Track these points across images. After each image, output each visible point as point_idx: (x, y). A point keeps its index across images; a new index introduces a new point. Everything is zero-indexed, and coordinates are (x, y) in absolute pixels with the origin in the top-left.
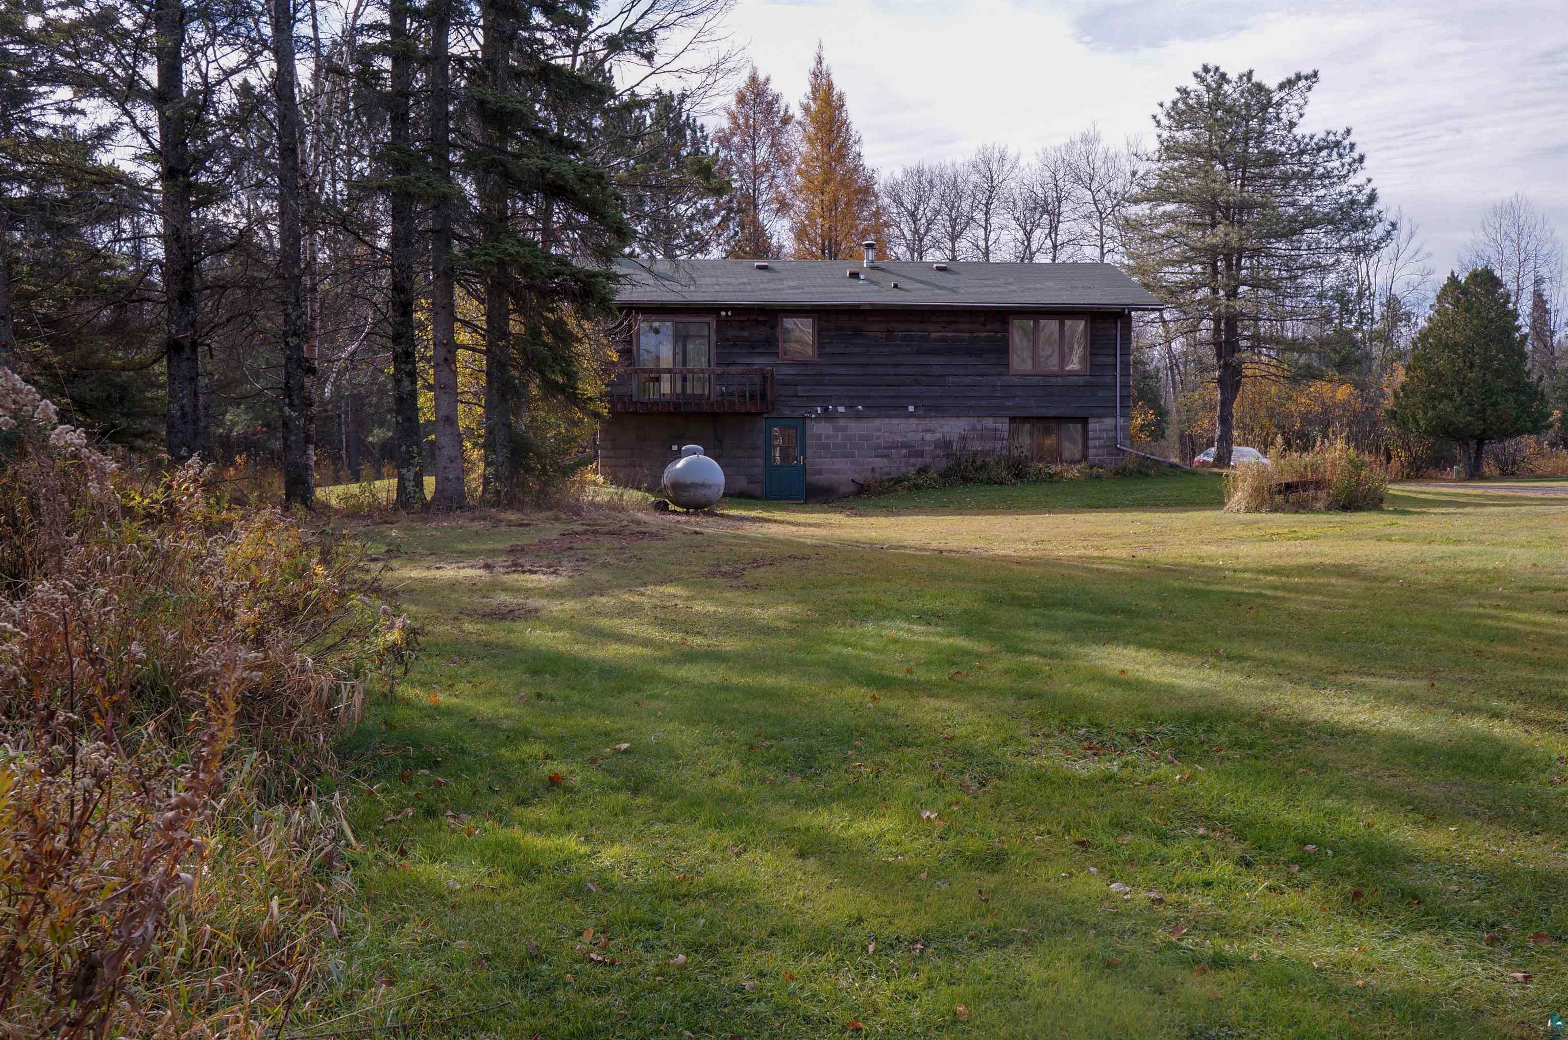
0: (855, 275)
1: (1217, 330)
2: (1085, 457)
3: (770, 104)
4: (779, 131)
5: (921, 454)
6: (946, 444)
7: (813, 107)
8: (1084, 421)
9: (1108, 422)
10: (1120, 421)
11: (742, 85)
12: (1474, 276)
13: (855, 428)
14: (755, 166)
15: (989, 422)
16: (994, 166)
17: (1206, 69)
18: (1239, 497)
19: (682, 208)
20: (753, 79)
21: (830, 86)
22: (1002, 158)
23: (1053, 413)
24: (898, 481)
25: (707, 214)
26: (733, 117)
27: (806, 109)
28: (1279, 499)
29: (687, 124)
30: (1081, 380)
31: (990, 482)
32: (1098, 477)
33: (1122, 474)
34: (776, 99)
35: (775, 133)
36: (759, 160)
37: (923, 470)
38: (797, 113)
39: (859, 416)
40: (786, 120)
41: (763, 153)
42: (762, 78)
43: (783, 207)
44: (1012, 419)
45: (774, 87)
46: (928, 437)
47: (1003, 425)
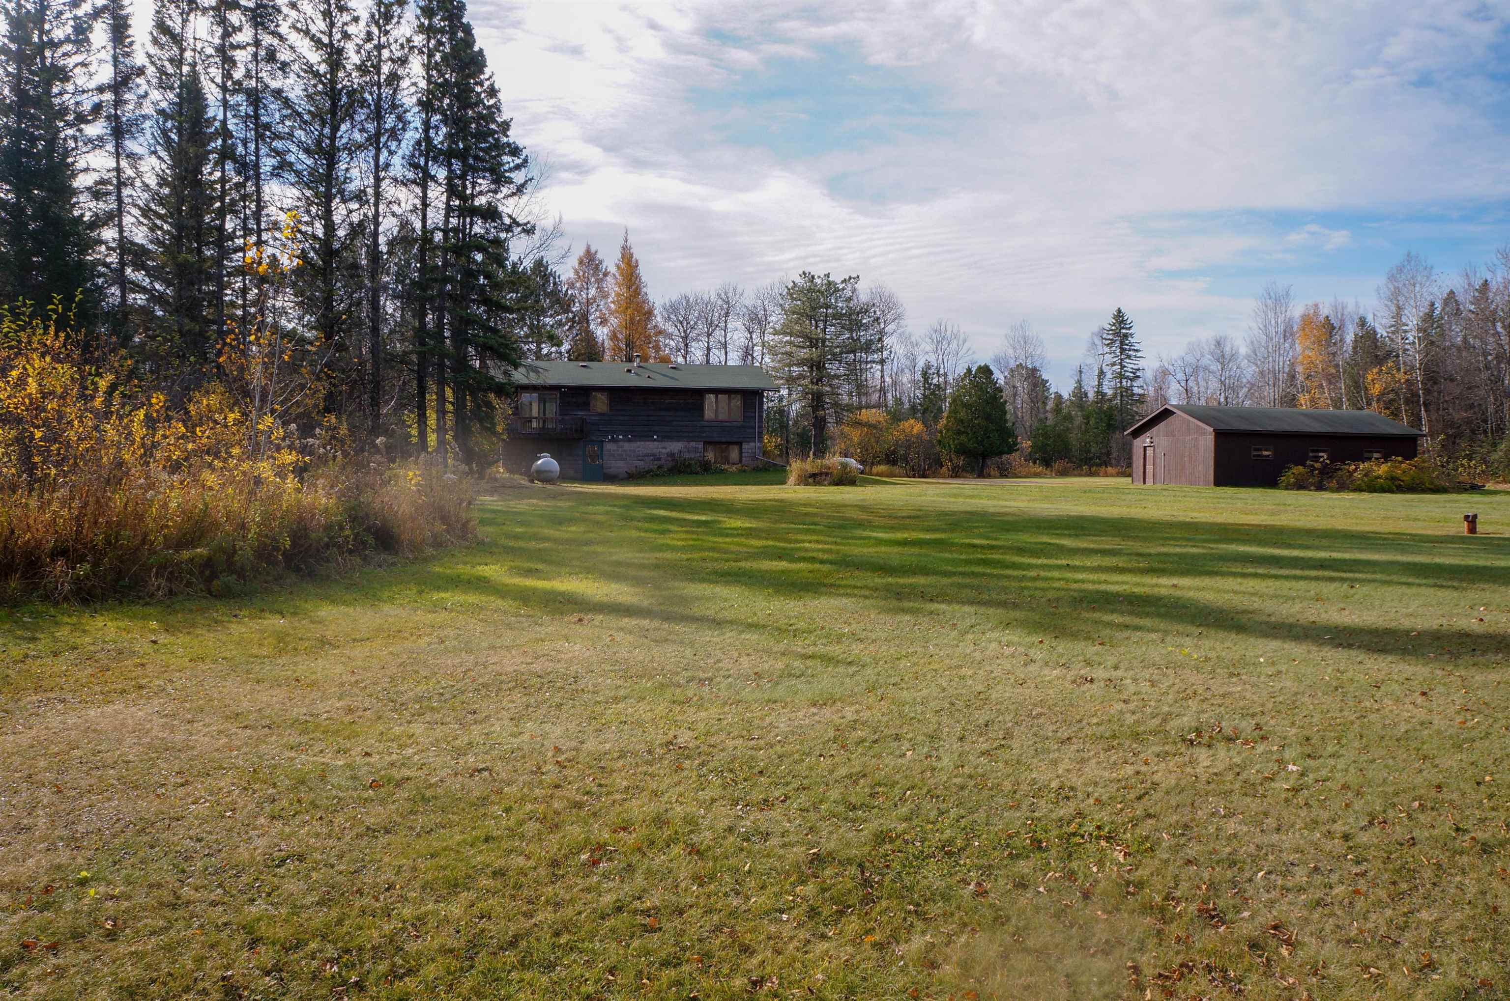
0: (629, 371)
1: (813, 399)
2: (741, 461)
3: (597, 265)
4: (602, 280)
5: (660, 459)
6: (672, 455)
7: (622, 266)
8: (740, 444)
9: (752, 444)
10: (758, 444)
11: (582, 254)
12: (980, 368)
13: (627, 446)
14: (588, 299)
15: (693, 444)
16: (730, 295)
17: (804, 273)
18: (792, 479)
19: (547, 320)
20: (588, 251)
21: (631, 255)
22: (735, 290)
23: (724, 440)
24: (648, 472)
25: (560, 324)
26: (577, 272)
27: (618, 267)
28: (811, 480)
29: (551, 274)
30: (739, 424)
31: (692, 473)
32: (745, 471)
33: (756, 470)
34: (601, 262)
35: (599, 281)
36: (590, 296)
37: (660, 467)
38: (612, 269)
39: (630, 441)
40: (606, 274)
41: (592, 292)
42: (593, 250)
43: (604, 322)
44: (705, 443)
45: (599, 256)
46: (664, 451)
47: (701, 446)
